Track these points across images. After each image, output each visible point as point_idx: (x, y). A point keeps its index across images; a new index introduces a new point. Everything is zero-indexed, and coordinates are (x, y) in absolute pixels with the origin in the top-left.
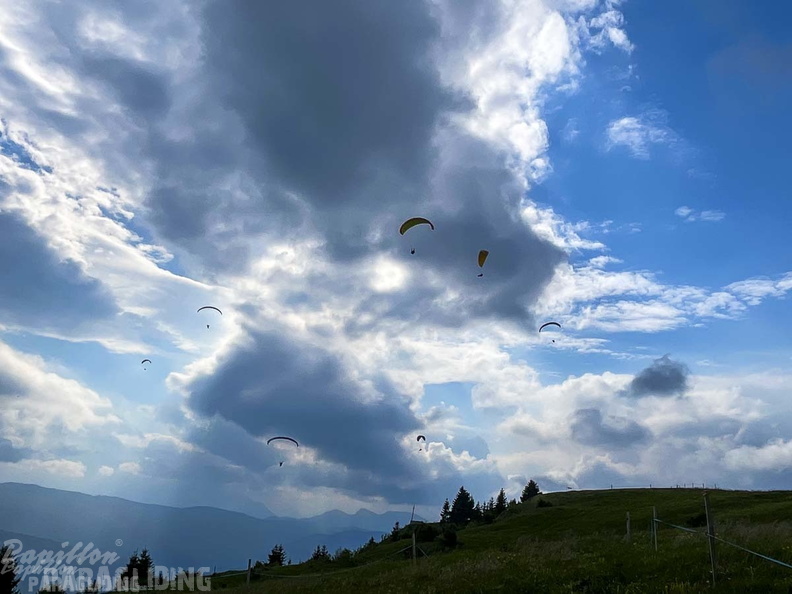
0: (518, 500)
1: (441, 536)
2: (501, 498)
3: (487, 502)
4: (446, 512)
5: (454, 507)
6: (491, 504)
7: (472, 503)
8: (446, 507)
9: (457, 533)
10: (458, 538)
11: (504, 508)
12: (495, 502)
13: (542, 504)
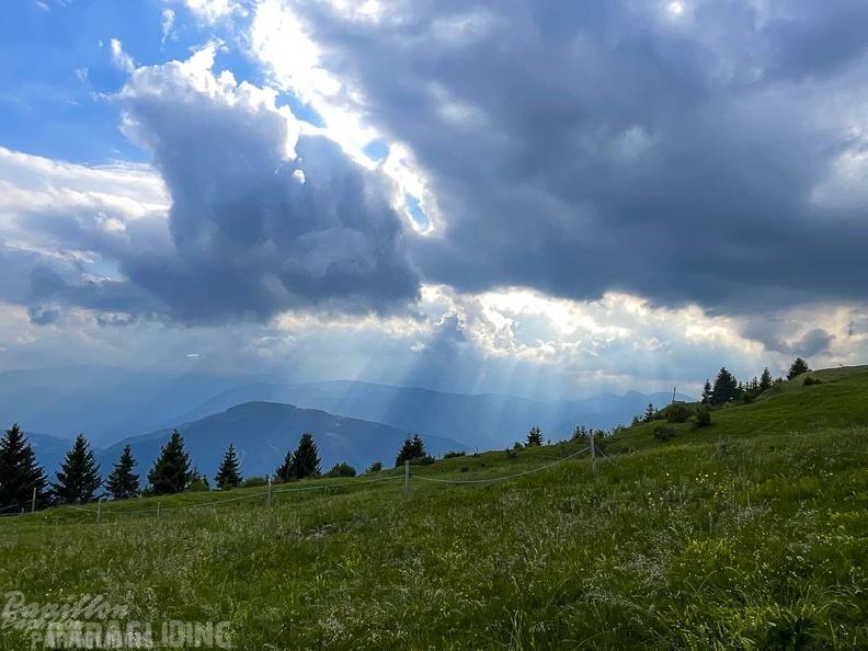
0: (785, 378)
1: (694, 418)
2: (766, 377)
3: (750, 381)
4: (707, 392)
5: (715, 388)
6: (755, 384)
7: (735, 382)
8: (707, 387)
9: (711, 414)
10: (712, 419)
11: (768, 386)
12: (759, 380)
13: (808, 382)
